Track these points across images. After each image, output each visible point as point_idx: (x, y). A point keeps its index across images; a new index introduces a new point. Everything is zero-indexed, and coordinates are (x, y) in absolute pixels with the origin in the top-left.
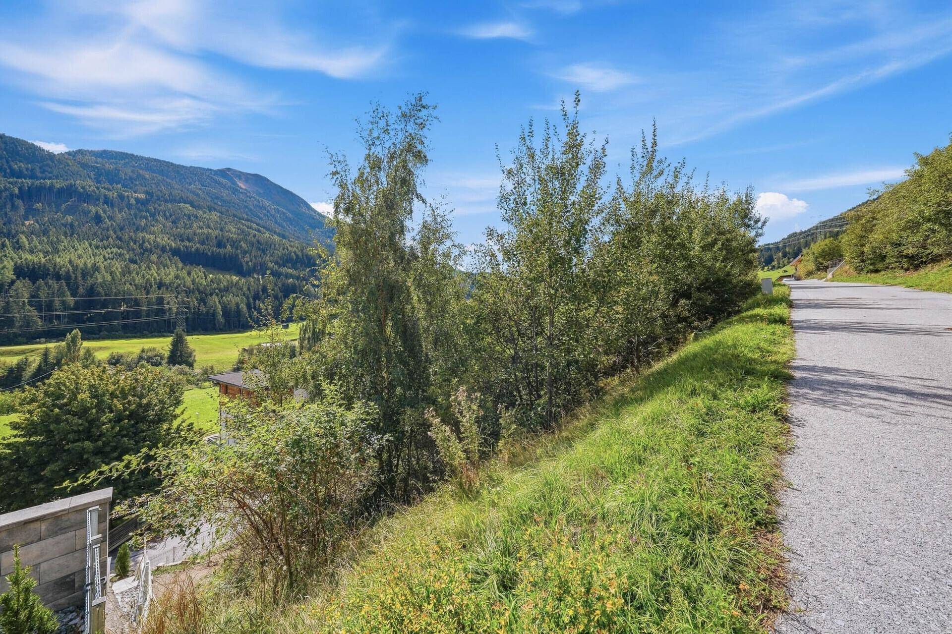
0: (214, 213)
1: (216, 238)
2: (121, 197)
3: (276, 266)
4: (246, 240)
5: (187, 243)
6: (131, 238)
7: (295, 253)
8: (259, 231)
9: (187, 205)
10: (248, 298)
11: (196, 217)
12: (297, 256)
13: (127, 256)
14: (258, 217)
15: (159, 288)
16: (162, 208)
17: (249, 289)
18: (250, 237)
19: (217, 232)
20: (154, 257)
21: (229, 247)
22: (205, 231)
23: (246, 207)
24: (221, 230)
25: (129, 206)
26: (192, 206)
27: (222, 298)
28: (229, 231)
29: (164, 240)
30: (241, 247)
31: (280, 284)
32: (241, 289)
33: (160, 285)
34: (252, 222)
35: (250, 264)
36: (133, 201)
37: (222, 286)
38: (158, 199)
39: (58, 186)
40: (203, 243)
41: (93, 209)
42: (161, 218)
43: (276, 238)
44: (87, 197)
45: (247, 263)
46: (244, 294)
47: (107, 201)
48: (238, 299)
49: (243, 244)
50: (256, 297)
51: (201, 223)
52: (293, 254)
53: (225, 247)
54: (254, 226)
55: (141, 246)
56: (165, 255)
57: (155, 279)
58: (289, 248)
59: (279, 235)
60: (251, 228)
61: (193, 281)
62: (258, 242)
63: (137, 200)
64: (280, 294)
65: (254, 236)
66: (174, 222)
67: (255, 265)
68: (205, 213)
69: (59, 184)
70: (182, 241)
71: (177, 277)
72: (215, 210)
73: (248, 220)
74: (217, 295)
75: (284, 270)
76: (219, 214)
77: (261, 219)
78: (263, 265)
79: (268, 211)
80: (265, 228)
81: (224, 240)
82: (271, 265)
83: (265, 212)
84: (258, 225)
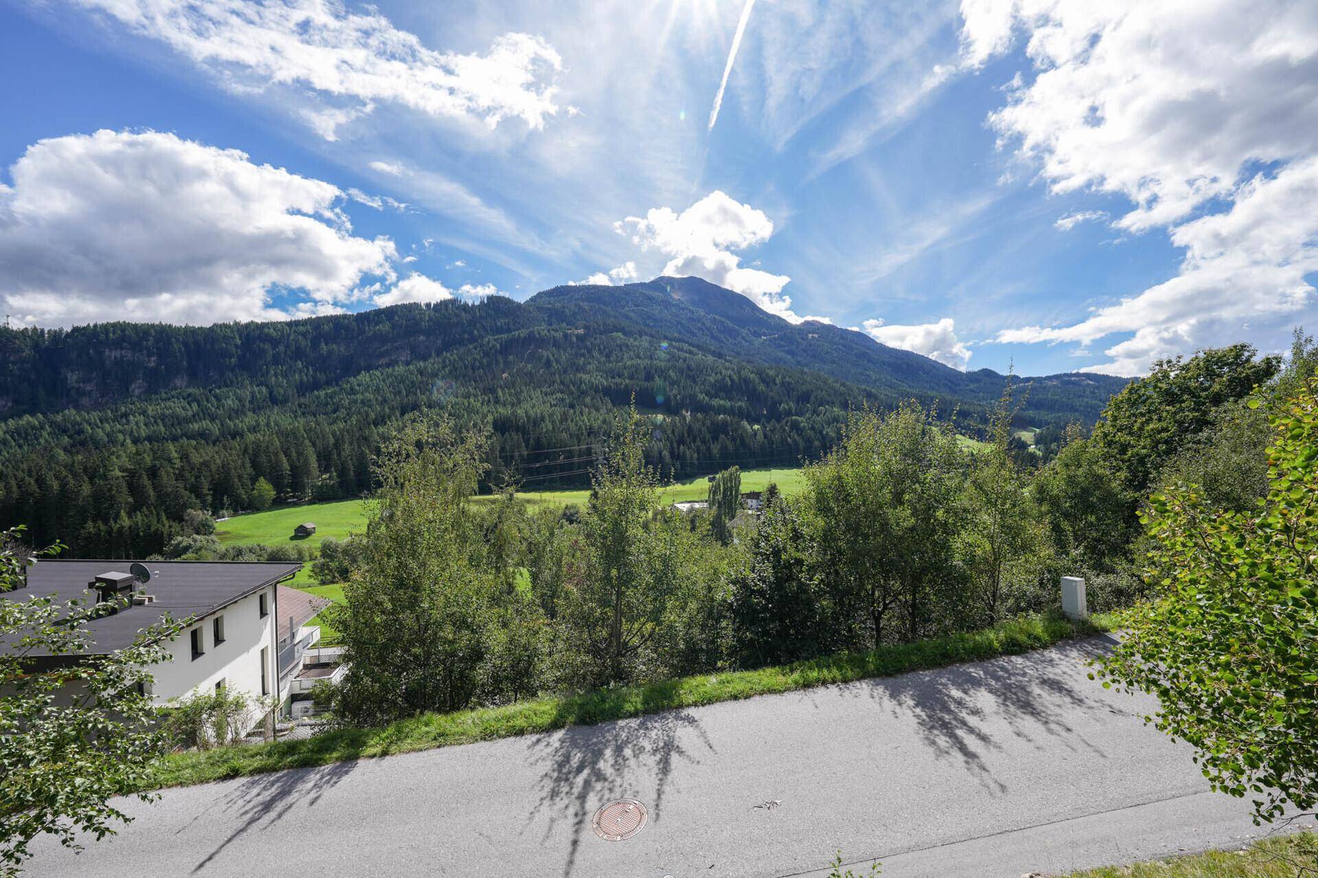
0: (644, 338)
1: (645, 369)
2: (566, 336)
3: (707, 398)
4: (676, 367)
5: (618, 380)
6: (571, 381)
7: (730, 377)
8: (691, 352)
9: (620, 334)
10: (672, 443)
11: (627, 346)
12: (732, 380)
13: (568, 401)
14: (692, 334)
15: (589, 435)
16: (598, 341)
17: (673, 431)
18: (681, 363)
19: (647, 361)
20: (588, 400)
21: (657, 378)
22: (634, 362)
23: (679, 323)
24: (651, 358)
25: (572, 345)
26: (624, 334)
28: (658, 358)
29: (599, 380)
30: (670, 376)
31: (708, 423)
32: (666, 431)
33: (591, 432)
34: (683, 341)
35: (679, 397)
36: (574, 339)
38: (595, 332)
39: (522, 336)
40: (631, 377)
41: (545, 353)
42: (596, 354)
43: (710, 358)
44: (542, 342)
45: (675, 396)
46: (668, 438)
47: (556, 344)
48: (661, 445)
49: (671, 373)
50: (681, 441)
51: (632, 353)
52: (727, 379)
53: (653, 379)
54: (686, 347)
55: (579, 387)
56: (597, 396)
57: (586, 426)
58: (724, 371)
59: (713, 353)
60: (682, 350)
62: (689, 368)
63: (578, 336)
64: (708, 436)
65: (685, 360)
66: (608, 356)
67: (684, 399)
68: (635, 339)
69: (523, 333)
70: (613, 377)
71: (604, 422)
72: (646, 334)
73: (679, 340)
75: (716, 402)
76: (649, 338)
77: (694, 335)
78: (693, 397)
79: (703, 324)
80: (698, 347)
81: (653, 371)
82: (701, 397)
83: (699, 325)
84: (690, 344)
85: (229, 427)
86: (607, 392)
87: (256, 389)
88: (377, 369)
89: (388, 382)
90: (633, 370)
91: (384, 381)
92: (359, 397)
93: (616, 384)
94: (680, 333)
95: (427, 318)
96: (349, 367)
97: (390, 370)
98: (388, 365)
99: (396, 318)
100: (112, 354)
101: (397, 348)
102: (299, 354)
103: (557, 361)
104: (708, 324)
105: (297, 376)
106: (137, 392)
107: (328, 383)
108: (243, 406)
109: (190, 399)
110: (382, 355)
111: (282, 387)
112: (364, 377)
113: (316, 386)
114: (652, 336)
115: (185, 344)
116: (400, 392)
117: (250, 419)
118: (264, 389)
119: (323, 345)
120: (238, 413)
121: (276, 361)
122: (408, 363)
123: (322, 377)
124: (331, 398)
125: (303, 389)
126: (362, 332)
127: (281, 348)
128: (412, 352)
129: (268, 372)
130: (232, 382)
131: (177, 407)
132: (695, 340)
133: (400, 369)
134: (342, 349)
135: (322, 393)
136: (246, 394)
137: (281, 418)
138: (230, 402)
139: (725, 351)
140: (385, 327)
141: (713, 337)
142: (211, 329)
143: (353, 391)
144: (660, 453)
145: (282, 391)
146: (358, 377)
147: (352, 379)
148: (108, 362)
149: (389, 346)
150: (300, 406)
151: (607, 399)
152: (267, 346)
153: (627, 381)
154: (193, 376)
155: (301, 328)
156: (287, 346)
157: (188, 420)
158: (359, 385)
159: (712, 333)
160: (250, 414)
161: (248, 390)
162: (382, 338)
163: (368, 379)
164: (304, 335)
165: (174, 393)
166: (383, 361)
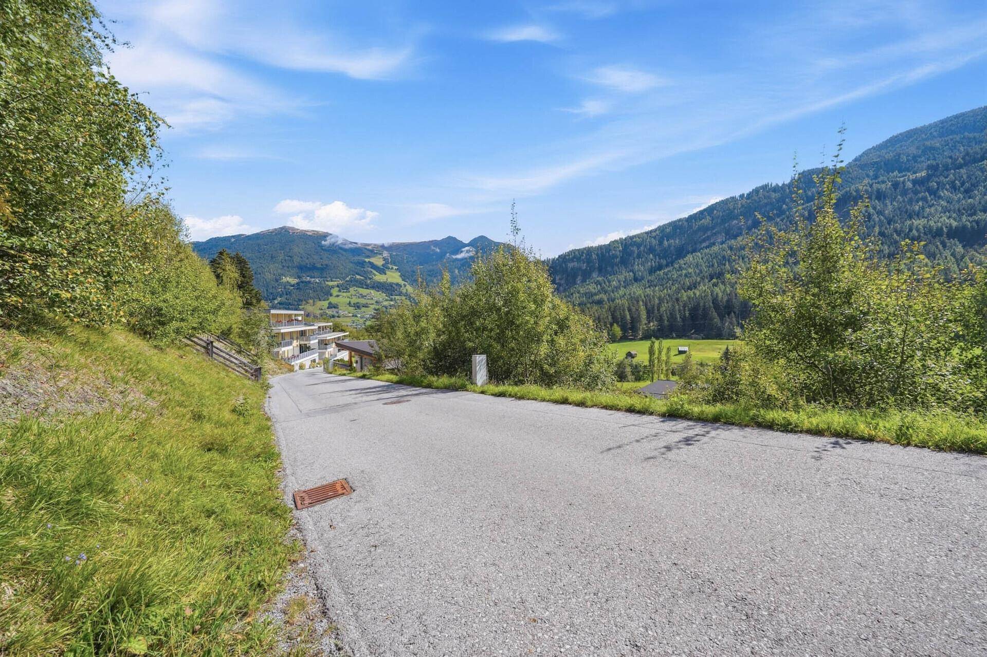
85: (612, 297)
87: (627, 274)
88: (699, 251)
89: (704, 260)
91: (702, 259)
92: (684, 272)
95: (740, 206)
96: (681, 253)
97: (707, 251)
98: (707, 247)
99: (715, 212)
100: (570, 265)
101: (715, 234)
102: (651, 250)
103: (880, 213)
105: (649, 264)
106: (578, 282)
107: (667, 266)
108: (621, 284)
109: (598, 283)
110: (704, 241)
111: (640, 271)
112: (689, 258)
113: (660, 268)
115: (597, 255)
116: (713, 266)
117: (621, 292)
118: (631, 274)
119: (666, 243)
120: (618, 288)
121: (639, 256)
122: (722, 243)
123: (664, 262)
124: (667, 275)
125: (652, 271)
126: (690, 227)
127: (642, 248)
128: (727, 234)
129: (634, 263)
130: (617, 272)
131: (592, 288)
133: (715, 248)
134: (677, 242)
135: (661, 273)
136: (622, 278)
137: (637, 290)
138: (614, 283)
140: (707, 221)
142: (609, 245)
143: (681, 268)
145: (640, 274)
146: (685, 259)
147: (681, 262)
148: (569, 269)
149: (709, 233)
150: (648, 282)
152: (635, 249)
154: (601, 270)
155: (654, 234)
156: (645, 246)
157: (596, 294)
158: (685, 264)
160: (622, 289)
161: (625, 275)
162: (705, 229)
163: (691, 259)
164: (655, 238)
165: (592, 281)
166: (704, 245)
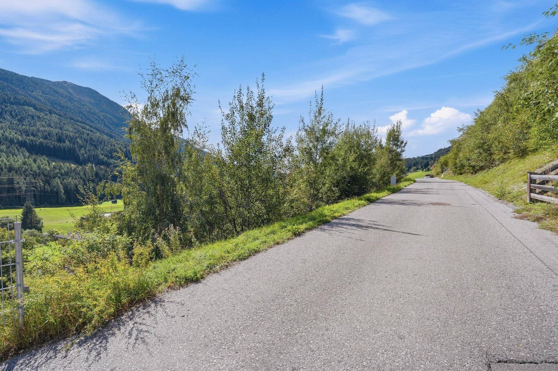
0: (53, 115)
1: (56, 135)
3: (106, 158)
4: (81, 137)
5: (32, 138)
8: (91, 131)
9: (31, 108)
10: (84, 181)
11: (39, 117)
14: (91, 120)
15: (9, 170)
16: (9, 108)
17: (84, 175)
18: (85, 136)
19: (57, 131)
20: (3, 147)
21: (67, 142)
22: (47, 129)
23: (81, 112)
24: (61, 129)
26: (35, 109)
27: (63, 180)
28: (67, 130)
30: (77, 142)
31: (109, 172)
32: (79, 174)
34: (85, 123)
35: (85, 155)
37: (63, 171)
40: (45, 138)
42: (8, 117)
43: (105, 137)
45: (83, 155)
46: (81, 178)
48: (76, 182)
49: (79, 140)
51: (44, 123)
53: (64, 142)
54: (88, 127)
56: (13, 146)
57: (5, 165)
58: (116, 145)
59: (107, 134)
60: (85, 129)
61: (39, 167)
62: (91, 139)
65: (88, 135)
66: (20, 121)
67: (89, 157)
68: (46, 114)
70: (27, 136)
71: (24, 163)
72: (55, 113)
73: (82, 123)
74: (59, 178)
75: (113, 161)
76: (58, 116)
77: (93, 122)
78: (96, 157)
79: (98, 117)
80: (96, 129)
81: (64, 137)
82: (101, 157)
83: (96, 117)
84: (91, 126)
86: (22, 144)
90: (47, 133)
93: (32, 141)
94: (82, 118)
104: (102, 117)
114: (60, 115)
132: (93, 124)
139: (113, 134)
141: (105, 125)
144: (76, 186)
151: (24, 149)
153: (41, 140)
159: (105, 123)
